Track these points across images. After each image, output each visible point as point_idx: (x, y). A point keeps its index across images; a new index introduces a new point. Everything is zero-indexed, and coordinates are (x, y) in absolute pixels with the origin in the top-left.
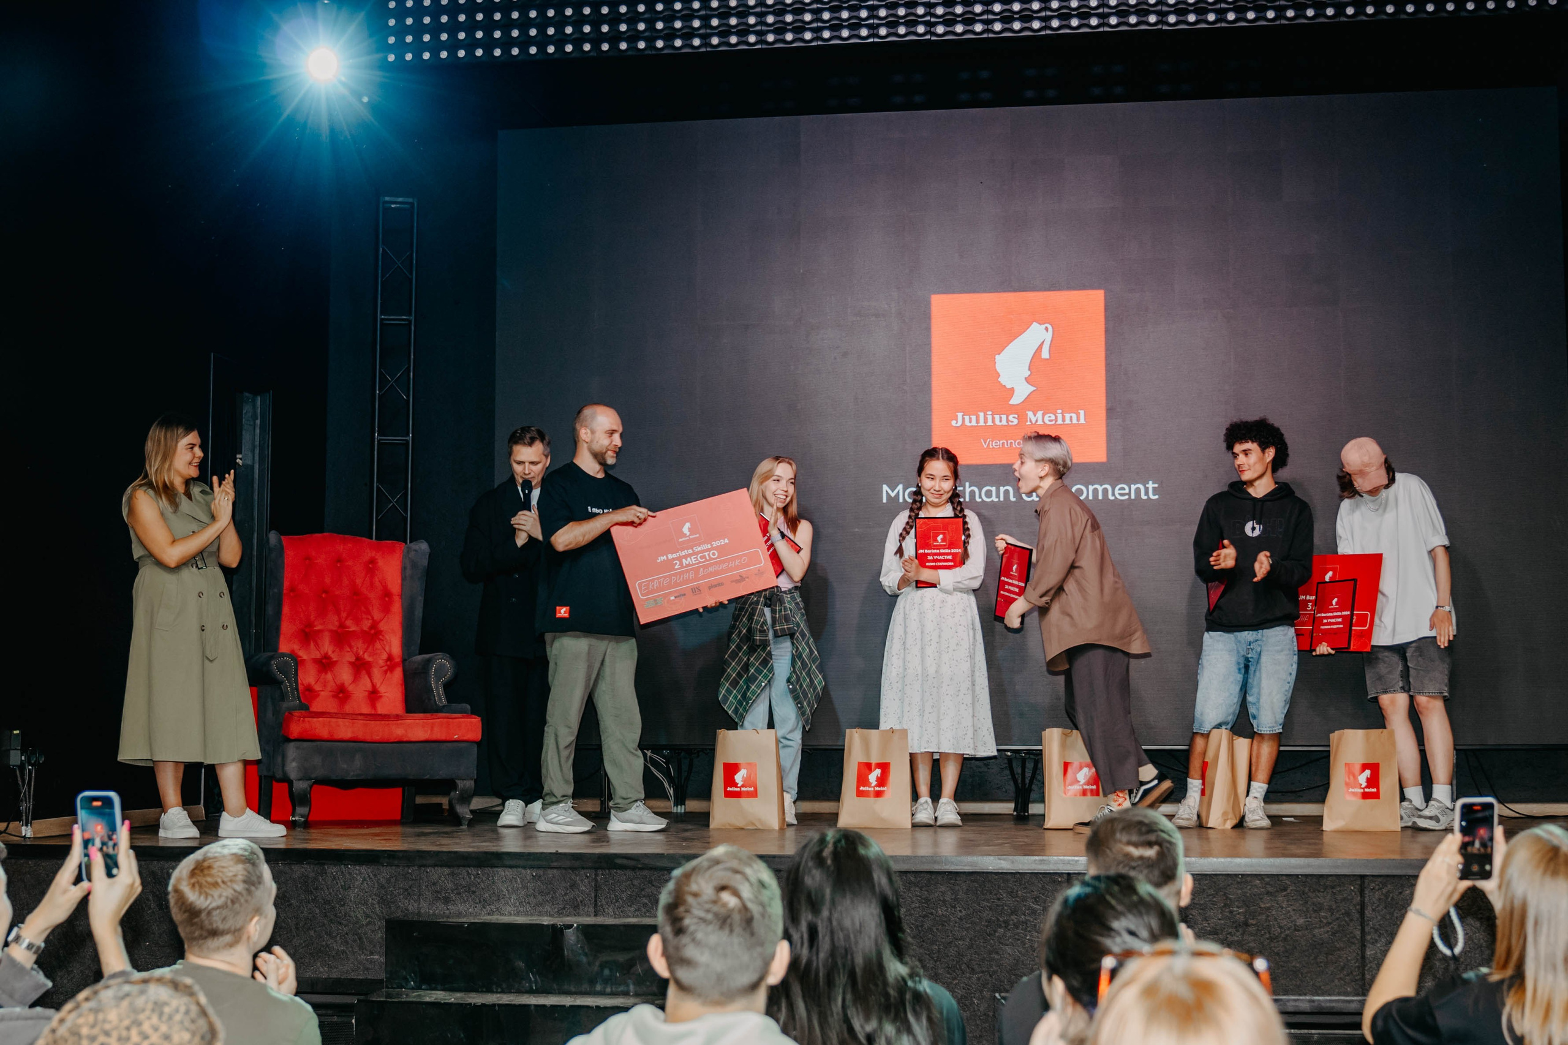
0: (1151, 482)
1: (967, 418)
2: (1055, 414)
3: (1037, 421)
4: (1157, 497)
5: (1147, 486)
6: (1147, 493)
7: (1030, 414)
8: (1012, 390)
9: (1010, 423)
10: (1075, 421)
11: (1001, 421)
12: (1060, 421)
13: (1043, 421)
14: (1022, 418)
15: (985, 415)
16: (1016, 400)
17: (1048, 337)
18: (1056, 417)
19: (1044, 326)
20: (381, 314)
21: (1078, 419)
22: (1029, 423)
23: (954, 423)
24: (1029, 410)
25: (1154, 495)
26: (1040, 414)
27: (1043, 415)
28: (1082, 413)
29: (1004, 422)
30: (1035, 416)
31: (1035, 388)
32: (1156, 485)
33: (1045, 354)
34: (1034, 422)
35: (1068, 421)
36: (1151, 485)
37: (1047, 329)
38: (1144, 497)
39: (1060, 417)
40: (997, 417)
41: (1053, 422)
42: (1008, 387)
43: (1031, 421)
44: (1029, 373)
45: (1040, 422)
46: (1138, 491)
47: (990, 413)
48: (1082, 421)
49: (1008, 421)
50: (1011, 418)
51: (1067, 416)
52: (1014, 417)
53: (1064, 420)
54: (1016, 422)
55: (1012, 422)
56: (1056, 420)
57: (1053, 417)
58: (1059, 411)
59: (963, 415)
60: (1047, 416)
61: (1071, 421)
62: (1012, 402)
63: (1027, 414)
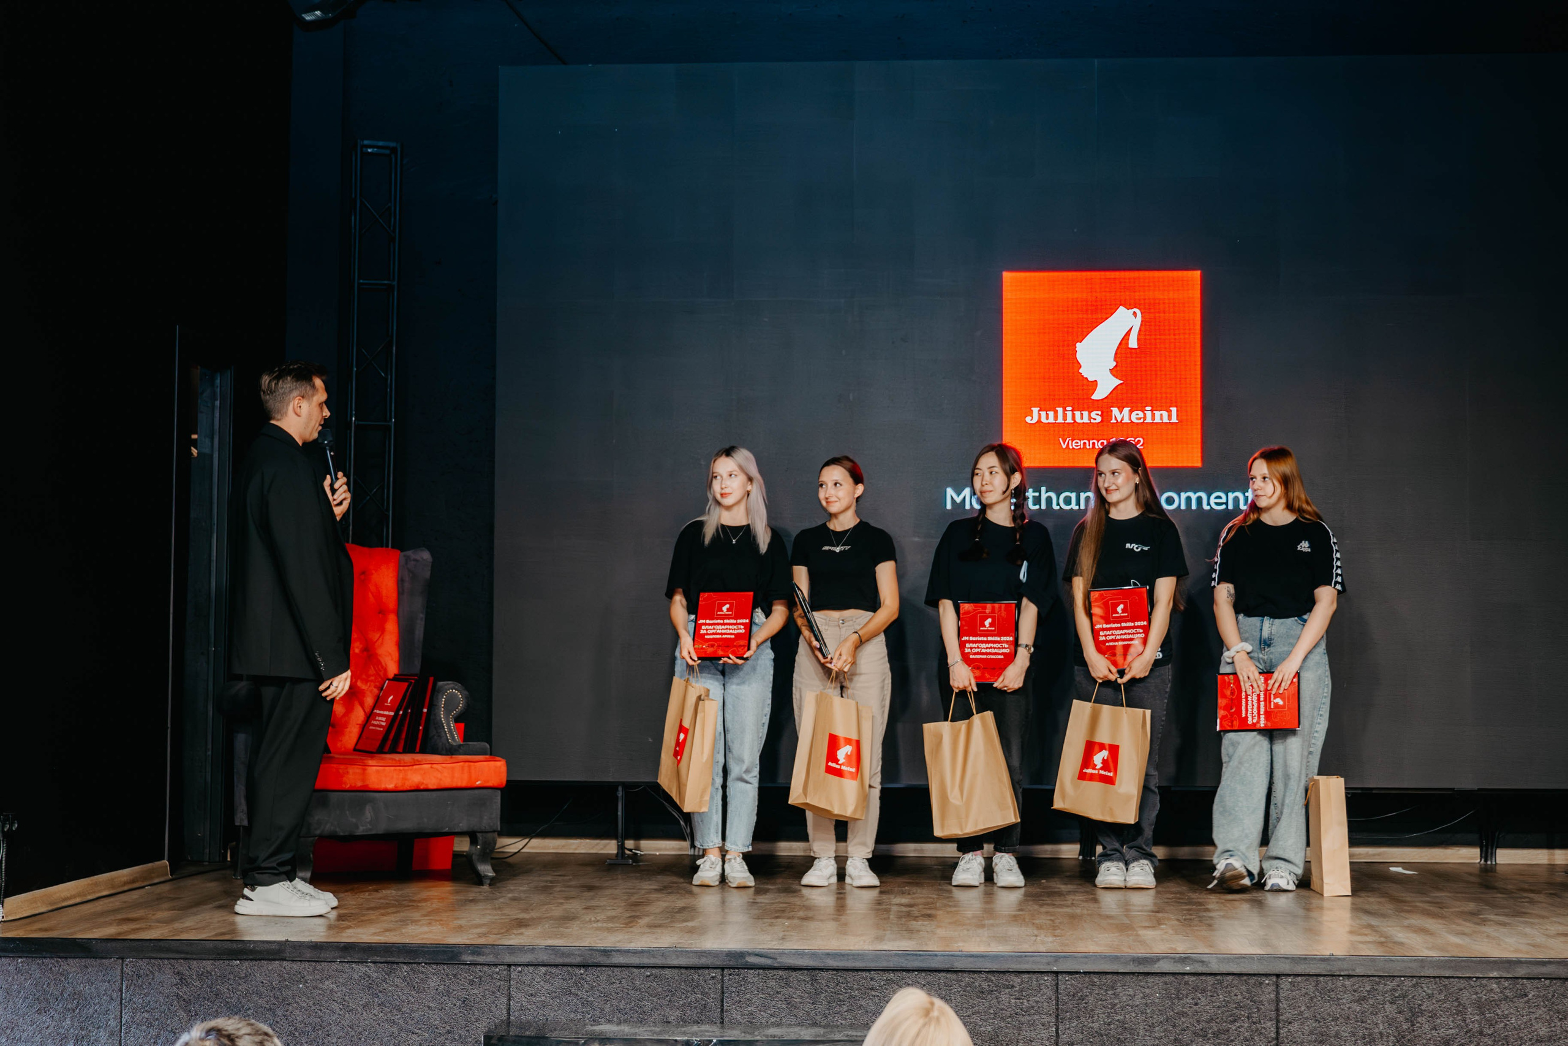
1: (1043, 414)
2: (1143, 411)
3: (1122, 419)
7: (1115, 411)
8: (1095, 383)
9: (1092, 421)
10: (1166, 420)
11: (1082, 418)
12: (1149, 420)
13: (1130, 419)
14: (1106, 415)
15: (1065, 410)
16: (1099, 394)
17: (1137, 324)
18: (1145, 414)
19: (1131, 311)
20: (359, 278)
21: (1170, 418)
22: (1113, 421)
23: (1028, 419)
24: (1114, 407)
26: (1126, 410)
27: (1131, 412)
28: (1174, 410)
29: (1086, 420)
30: (1121, 411)
31: (1121, 382)
33: (1133, 343)
34: (1119, 420)
35: (1158, 420)
37: (1135, 314)
39: (1149, 414)
40: (1077, 414)
41: (1142, 421)
42: (1091, 379)
43: (1116, 419)
44: (1115, 364)
45: (1126, 420)
46: (1236, 499)
47: (1070, 408)
48: (1174, 420)
49: (1090, 418)
50: (1093, 414)
51: (1157, 414)
52: (1097, 415)
53: (1153, 418)
54: (1099, 419)
55: (1095, 419)
56: (1145, 418)
57: (1141, 414)
58: (1149, 408)
59: (1039, 411)
60: (1134, 413)
61: (1161, 419)
62: (1095, 397)
63: (1112, 411)
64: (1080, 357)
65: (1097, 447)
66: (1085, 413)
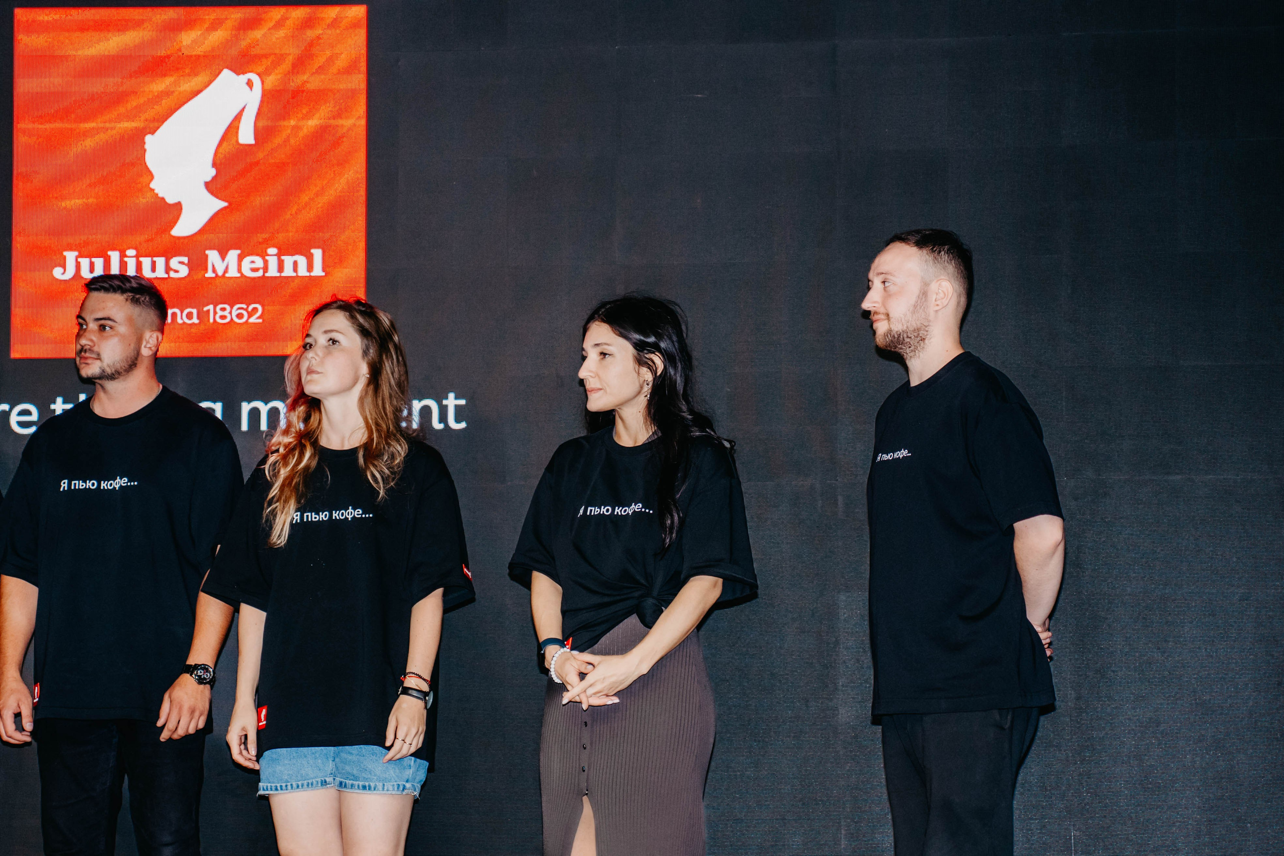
0: (451, 396)
1: (85, 261)
2: (263, 255)
3: (226, 271)
4: (463, 425)
5: (445, 402)
6: (443, 418)
7: (213, 256)
8: (178, 207)
9: (172, 274)
10: (303, 271)
11: (153, 269)
12: (273, 272)
13: (239, 270)
14: (198, 264)
15: (123, 255)
16: (184, 228)
17: (253, 99)
18: (266, 262)
19: (244, 78)
21: (310, 267)
22: (210, 274)
23: (57, 273)
24: (211, 248)
25: (458, 420)
26: (233, 255)
27: (240, 258)
28: (317, 254)
29: (160, 273)
30: (223, 257)
31: (225, 204)
32: (462, 402)
33: (246, 136)
34: (220, 273)
35: (288, 272)
36: (452, 402)
37: (250, 84)
38: (437, 425)
39: (273, 262)
40: (146, 262)
41: (260, 273)
42: (170, 200)
43: (214, 271)
44: (213, 172)
45: (233, 273)
46: (426, 412)
47: (131, 252)
48: (318, 271)
49: (168, 269)
50: (174, 262)
51: (288, 260)
52: (182, 263)
53: (281, 268)
54: (184, 271)
55: (177, 271)
56: (266, 269)
57: (259, 263)
58: (272, 251)
59: (77, 258)
60: (247, 260)
61: (295, 269)
62: (178, 231)
63: (207, 256)
64: (151, 160)
65: (179, 321)
66: (160, 261)
